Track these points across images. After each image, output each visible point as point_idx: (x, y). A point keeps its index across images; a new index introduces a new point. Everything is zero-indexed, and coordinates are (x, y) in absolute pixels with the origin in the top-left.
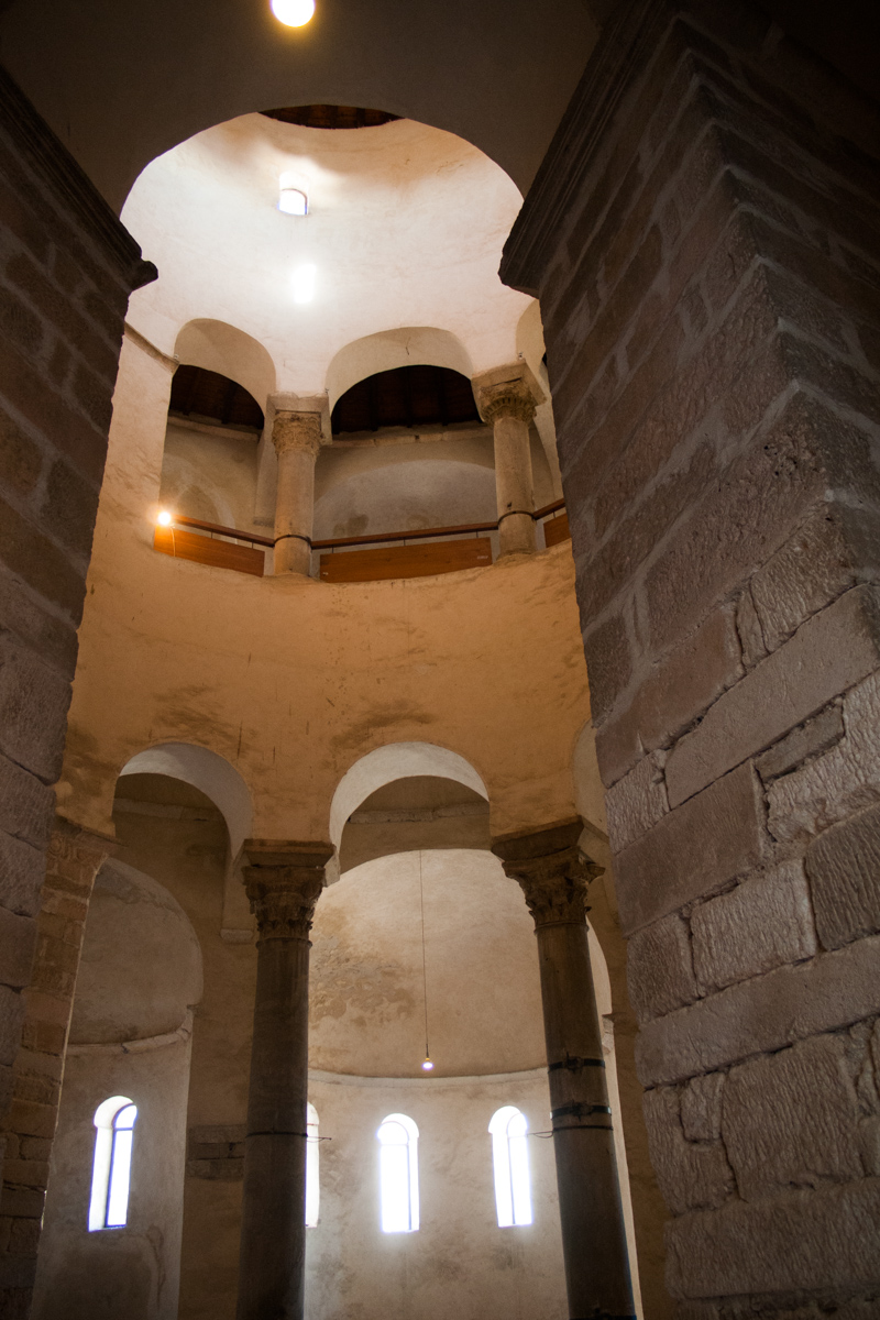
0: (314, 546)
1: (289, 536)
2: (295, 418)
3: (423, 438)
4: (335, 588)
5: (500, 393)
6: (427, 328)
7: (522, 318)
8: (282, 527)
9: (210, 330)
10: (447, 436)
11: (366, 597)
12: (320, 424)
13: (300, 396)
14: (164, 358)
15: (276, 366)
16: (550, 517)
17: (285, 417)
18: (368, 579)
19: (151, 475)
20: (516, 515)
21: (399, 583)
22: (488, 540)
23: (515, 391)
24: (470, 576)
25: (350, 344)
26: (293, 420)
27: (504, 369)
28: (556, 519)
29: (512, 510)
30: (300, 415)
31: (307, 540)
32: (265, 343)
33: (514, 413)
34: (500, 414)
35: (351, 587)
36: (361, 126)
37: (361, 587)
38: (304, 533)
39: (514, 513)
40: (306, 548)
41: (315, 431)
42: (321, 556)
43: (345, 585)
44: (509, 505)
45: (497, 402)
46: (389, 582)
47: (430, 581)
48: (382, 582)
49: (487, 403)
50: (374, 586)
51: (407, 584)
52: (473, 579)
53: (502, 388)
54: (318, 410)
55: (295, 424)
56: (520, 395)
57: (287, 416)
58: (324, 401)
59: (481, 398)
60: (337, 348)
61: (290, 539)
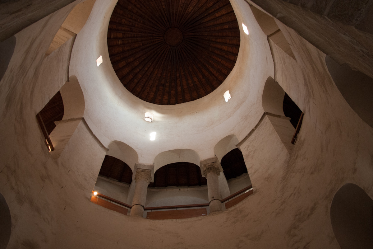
0: (145, 209)
1: (137, 204)
2: (143, 171)
3: (182, 189)
4: (152, 221)
5: (209, 166)
6: (186, 149)
7: (215, 146)
8: (135, 202)
9: (120, 145)
10: (189, 189)
11: (163, 225)
12: (151, 173)
13: (145, 165)
14: (104, 148)
15: (139, 156)
16: (227, 201)
17: (140, 170)
18: (164, 219)
19: (94, 178)
20: (216, 200)
21: (174, 220)
22: (206, 209)
23: (214, 165)
24: (200, 219)
25: (162, 153)
26: (142, 171)
27: (210, 159)
28: (229, 202)
29: (214, 199)
30: (145, 170)
31: (143, 206)
32: (136, 150)
33: (214, 171)
34: (209, 172)
35: (157, 221)
36: (169, 105)
37: (161, 221)
38: (142, 204)
39: (215, 200)
40: (142, 209)
41: (149, 175)
42: (148, 212)
43: (155, 220)
44: (213, 197)
45: (208, 168)
46: (171, 220)
47: (186, 220)
48: (168, 220)
49: (205, 169)
50: (165, 221)
51: (177, 221)
52: (201, 220)
53: (209, 164)
54: (151, 169)
55: (143, 172)
56: (216, 166)
57: (141, 170)
58: (153, 167)
59: (203, 167)
60: (158, 153)
61: (137, 205)
